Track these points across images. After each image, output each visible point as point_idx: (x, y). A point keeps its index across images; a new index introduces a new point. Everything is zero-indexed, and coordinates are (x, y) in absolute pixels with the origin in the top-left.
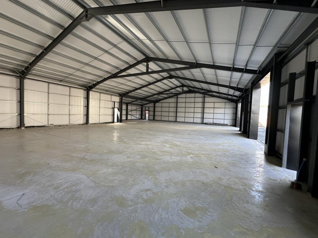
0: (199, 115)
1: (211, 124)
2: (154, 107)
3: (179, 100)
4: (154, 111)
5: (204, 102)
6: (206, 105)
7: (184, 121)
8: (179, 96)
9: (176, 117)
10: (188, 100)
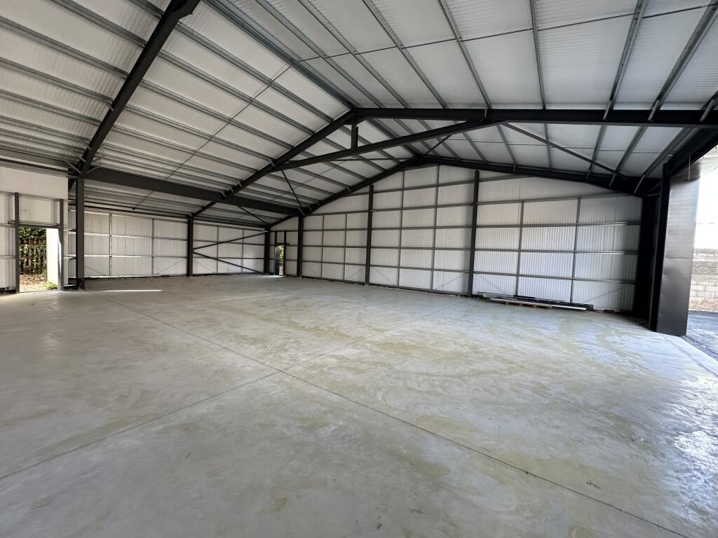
0: (456, 260)
1: (504, 303)
2: (301, 231)
3: (381, 201)
4: (301, 246)
5: (474, 204)
6: (486, 215)
7: (394, 283)
8: (379, 185)
9: (368, 265)
10: (410, 198)
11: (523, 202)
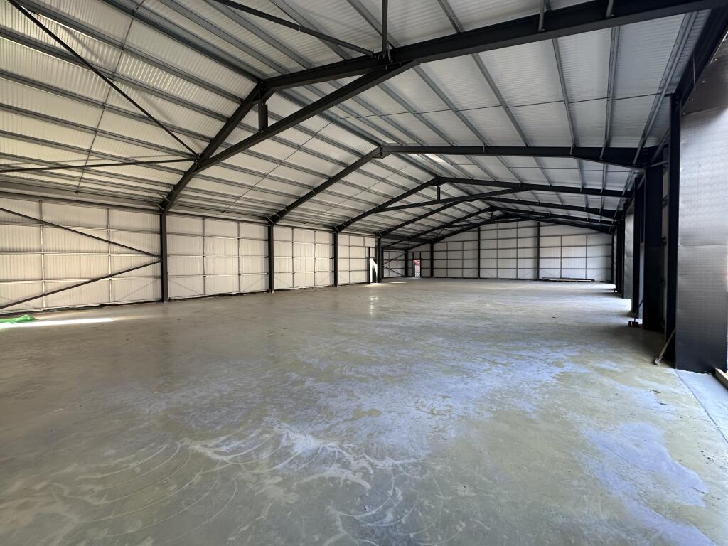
0: (530, 263)
1: (555, 281)
2: (432, 251)
3: (484, 235)
4: (432, 260)
5: (538, 237)
6: (543, 242)
7: (495, 276)
8: (483, 227)
9: (479, 269)
10: (502, 234)
11: (561, 236)
